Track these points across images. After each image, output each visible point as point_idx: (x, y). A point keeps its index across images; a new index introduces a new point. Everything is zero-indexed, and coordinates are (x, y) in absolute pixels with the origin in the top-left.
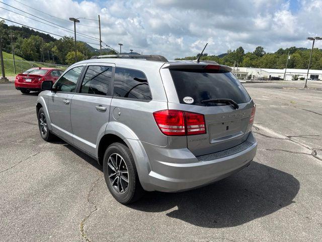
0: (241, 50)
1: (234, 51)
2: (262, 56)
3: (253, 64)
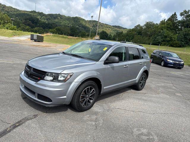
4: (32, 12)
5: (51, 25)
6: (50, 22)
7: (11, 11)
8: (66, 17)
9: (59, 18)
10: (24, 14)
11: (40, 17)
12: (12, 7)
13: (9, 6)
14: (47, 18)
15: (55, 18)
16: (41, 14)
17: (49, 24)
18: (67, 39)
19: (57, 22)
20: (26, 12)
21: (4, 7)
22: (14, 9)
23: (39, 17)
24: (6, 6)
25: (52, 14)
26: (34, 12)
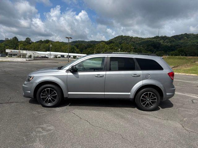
0: (15, 38)
1: (11, 39)
2: (30, 43)
3: (26, 48)
4: (155, 38)
5: (174, 47)
6: (173, 44)
7: (137, 41)
8: (194, 35)
9: (185, 38)
10: (148, 41)
11: (163, 41)
12: (137, 37)
13: (135, 37)
14: (171, 40)
15: (180, 39)
16: (164, 38)
17: (171, 46)
18: (184, 60)
19: (182, 43)
20: (150, 39)
21: (131, 39)
22: (139, 38)
23: (161, 42)
24: (133, 37)
25: (177, 35)
26: (157, 37)
